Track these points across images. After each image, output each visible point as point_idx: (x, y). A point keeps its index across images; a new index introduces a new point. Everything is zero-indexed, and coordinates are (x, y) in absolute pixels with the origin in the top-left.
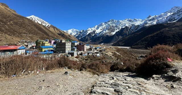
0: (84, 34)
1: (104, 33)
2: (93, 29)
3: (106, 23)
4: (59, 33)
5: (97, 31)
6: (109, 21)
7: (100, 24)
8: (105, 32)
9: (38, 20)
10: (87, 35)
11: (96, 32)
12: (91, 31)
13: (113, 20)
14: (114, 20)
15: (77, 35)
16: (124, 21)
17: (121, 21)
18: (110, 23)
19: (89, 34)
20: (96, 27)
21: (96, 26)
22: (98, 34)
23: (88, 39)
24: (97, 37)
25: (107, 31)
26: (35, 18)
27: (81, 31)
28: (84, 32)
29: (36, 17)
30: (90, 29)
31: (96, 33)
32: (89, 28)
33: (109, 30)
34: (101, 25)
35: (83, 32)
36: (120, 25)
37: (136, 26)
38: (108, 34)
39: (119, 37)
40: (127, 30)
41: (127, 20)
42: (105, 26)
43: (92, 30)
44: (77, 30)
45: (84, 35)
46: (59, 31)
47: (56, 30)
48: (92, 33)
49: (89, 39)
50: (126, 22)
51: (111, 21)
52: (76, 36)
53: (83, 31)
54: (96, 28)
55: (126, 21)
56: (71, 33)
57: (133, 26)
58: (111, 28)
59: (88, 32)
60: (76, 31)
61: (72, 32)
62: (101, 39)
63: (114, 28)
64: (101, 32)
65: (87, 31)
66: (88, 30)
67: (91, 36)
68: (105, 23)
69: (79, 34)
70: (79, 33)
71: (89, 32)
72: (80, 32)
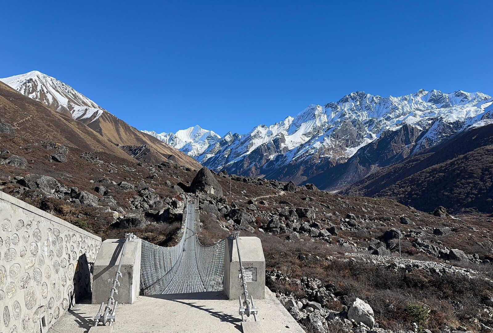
0: (239, 150)
1: (313, 151)
2: (275, 130)
3: (330, 106)
4: (133, 143)
5: (288, 138)
6: (346, 100)
7: (306, 109)
8: (318, 145)
9: (55, 88)
10: (249, 156)
11: (283, 145)
12: (267, 140)
13: (362, 97)
14: (368, 95)
15: (209, 156)
16: (410, 102)
17: (395, 100)
18: (346, 107)
19: (258, 151)
20: (286, 122)
21: (290, 120)
22: (291, 151)
23: (250, 169)
24: (285, 167)
25: (328, 141)
26: (44, 81)
27: (228, 138)
28: (237, 142)
29: (49, 79)
30: (263, 131)
31: (286, 148)
32: (260, 128)
33: (336, 136)
34: (310, 116)
35: (233, 142)
36: (388, 119)
37: (448, 126)
38: (330, 155)
39: (369, 168)
40: (407, 142)
41: (425, 98)
42: (324, 118)
43: (270, 134)
44: (213, 133)
45: (238, 155)
46: (135, 135)
47: (122, 130)
48: (267, 148)
49: (253, 169)
50: (416, 103)
51: (353, 99)
52: (205, 160)
53: (235, 136)
54: (287, 126)
55: (419, 99)
56: (189, 144)
57: (437, 123)
58: (345, 131)
59: (252, 144)
60: (209, 137)
61: (190, 140)
62: (300, 172)
63: (360, 128)
64: (302, 146)
65: (249, 138)
66: (255, 136)
67: (264, 161)
68: (327, 106)
69: (217, 150)
70: (218, 145)
71: (257, 143)
72: (223, 143)
